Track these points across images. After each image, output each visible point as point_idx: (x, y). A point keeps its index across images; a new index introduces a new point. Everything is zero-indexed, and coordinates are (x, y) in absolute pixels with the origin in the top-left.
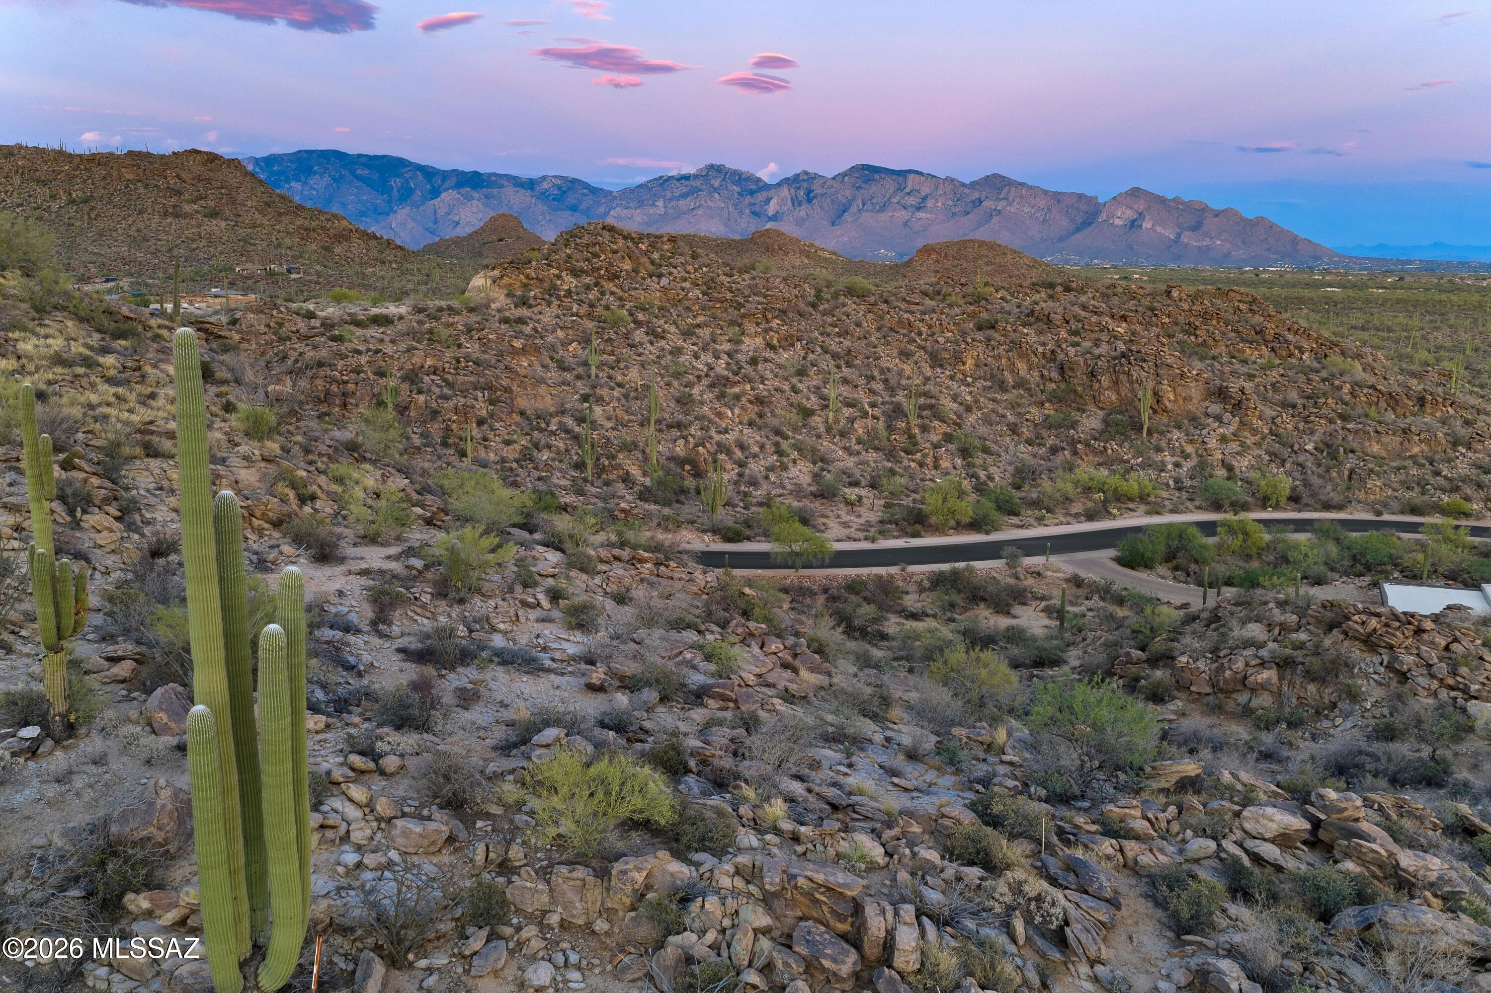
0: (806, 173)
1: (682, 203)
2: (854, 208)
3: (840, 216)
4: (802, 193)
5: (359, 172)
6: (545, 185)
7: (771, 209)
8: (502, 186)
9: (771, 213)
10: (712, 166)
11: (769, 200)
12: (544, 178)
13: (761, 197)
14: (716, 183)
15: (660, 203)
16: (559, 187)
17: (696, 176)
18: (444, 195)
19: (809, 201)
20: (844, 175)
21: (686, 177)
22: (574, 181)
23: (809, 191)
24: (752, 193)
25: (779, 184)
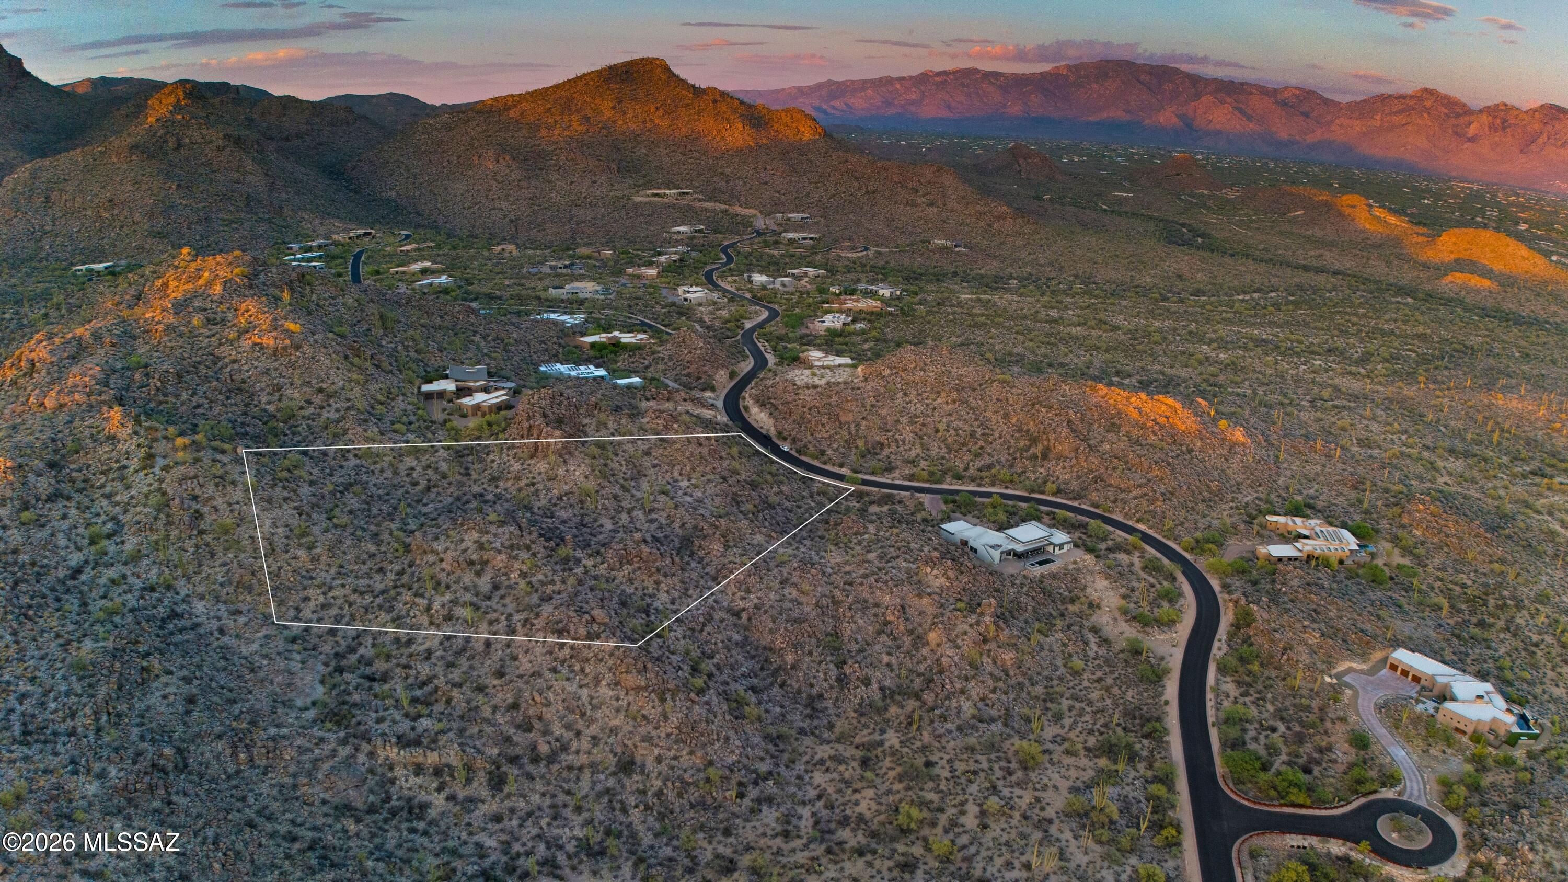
0: (1505, 105)
1: (1396, 119)
2: (1540, 141)
3: (1528, 145)
4: (1498, 121)
5: (1142, 77)
6: (1286, 94)
7: (1471, 131)
8: (1251, 93)
9: (1470, 134)
10: (1426, 90)
11: (1470, 123)
12: (1286, 88)
13: (1464, 120)
14: (1428, 104)
15: (1378, 117)
16: (1297, 96)
17: (1411, 97)
18: (1203, 99)
19: (1504, 128)
20: (1535, 111)
21: (1403, 97)
22: (1310, 93)
23: (1504, 121)
24: (1458, 116)
25: (1481, 111)
